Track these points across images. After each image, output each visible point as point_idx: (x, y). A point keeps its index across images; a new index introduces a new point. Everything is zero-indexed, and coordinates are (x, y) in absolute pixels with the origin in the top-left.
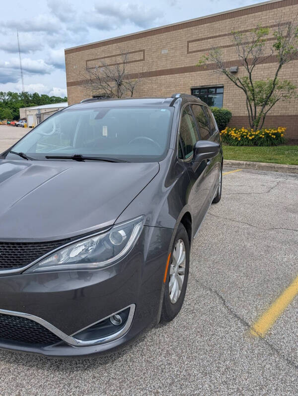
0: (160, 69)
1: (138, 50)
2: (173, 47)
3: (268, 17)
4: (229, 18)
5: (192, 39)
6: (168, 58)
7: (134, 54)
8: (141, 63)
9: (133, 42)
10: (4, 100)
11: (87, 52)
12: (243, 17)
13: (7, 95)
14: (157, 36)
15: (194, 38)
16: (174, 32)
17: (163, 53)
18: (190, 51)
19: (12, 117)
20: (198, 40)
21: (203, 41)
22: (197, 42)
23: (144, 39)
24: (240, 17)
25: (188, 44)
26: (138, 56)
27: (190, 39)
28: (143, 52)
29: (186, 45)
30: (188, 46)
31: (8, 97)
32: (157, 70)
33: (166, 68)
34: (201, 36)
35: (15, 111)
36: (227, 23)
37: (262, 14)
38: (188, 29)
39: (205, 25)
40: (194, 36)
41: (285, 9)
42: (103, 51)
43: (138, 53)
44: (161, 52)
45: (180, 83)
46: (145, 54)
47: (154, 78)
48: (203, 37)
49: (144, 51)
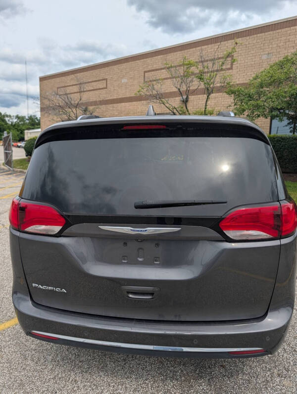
0: (120, 97)
1: (101, 78)
2: (132, 76)
3: (213, 50)
4: (180, 51)
5: (148, 70)
6: (127, 87)
7: (98, 82)
8: (104, 91)
9: (97, 71)
10: (12, 123)
11: (58, 80)
12: (191, 50)
13: (16, 118)
14: (118, 66)
15: (150, 68)
16: (133, 62)
17: (123, 82)
18: (146, 80)
19: (18, 139)
20: (153, 70)
21: (157, 71)
22: (152, 72)
23: (106, 69)
24: (189, 50)
25: (144, 74)
26: (102, 85)
27: (146, 70)
28: (105, 81)
29: (143, 74)
30: (144, 76)
31: (16, 120)
32: (118, 97)
33: (125, 96)
34: (155, 67)
35: (21, 133)
36: (178, 55)
37: (208, 47)
38: (145, 60)
39: (159, 57)
40: (149, 67)
41: (228, 43)
42: (72, 79)
43: (102, 81)
44: (121, 81)
45: (138, 110)
46: (108, 82)
47: (115, 105)
48: (157, 68)
49: (106, 79)
